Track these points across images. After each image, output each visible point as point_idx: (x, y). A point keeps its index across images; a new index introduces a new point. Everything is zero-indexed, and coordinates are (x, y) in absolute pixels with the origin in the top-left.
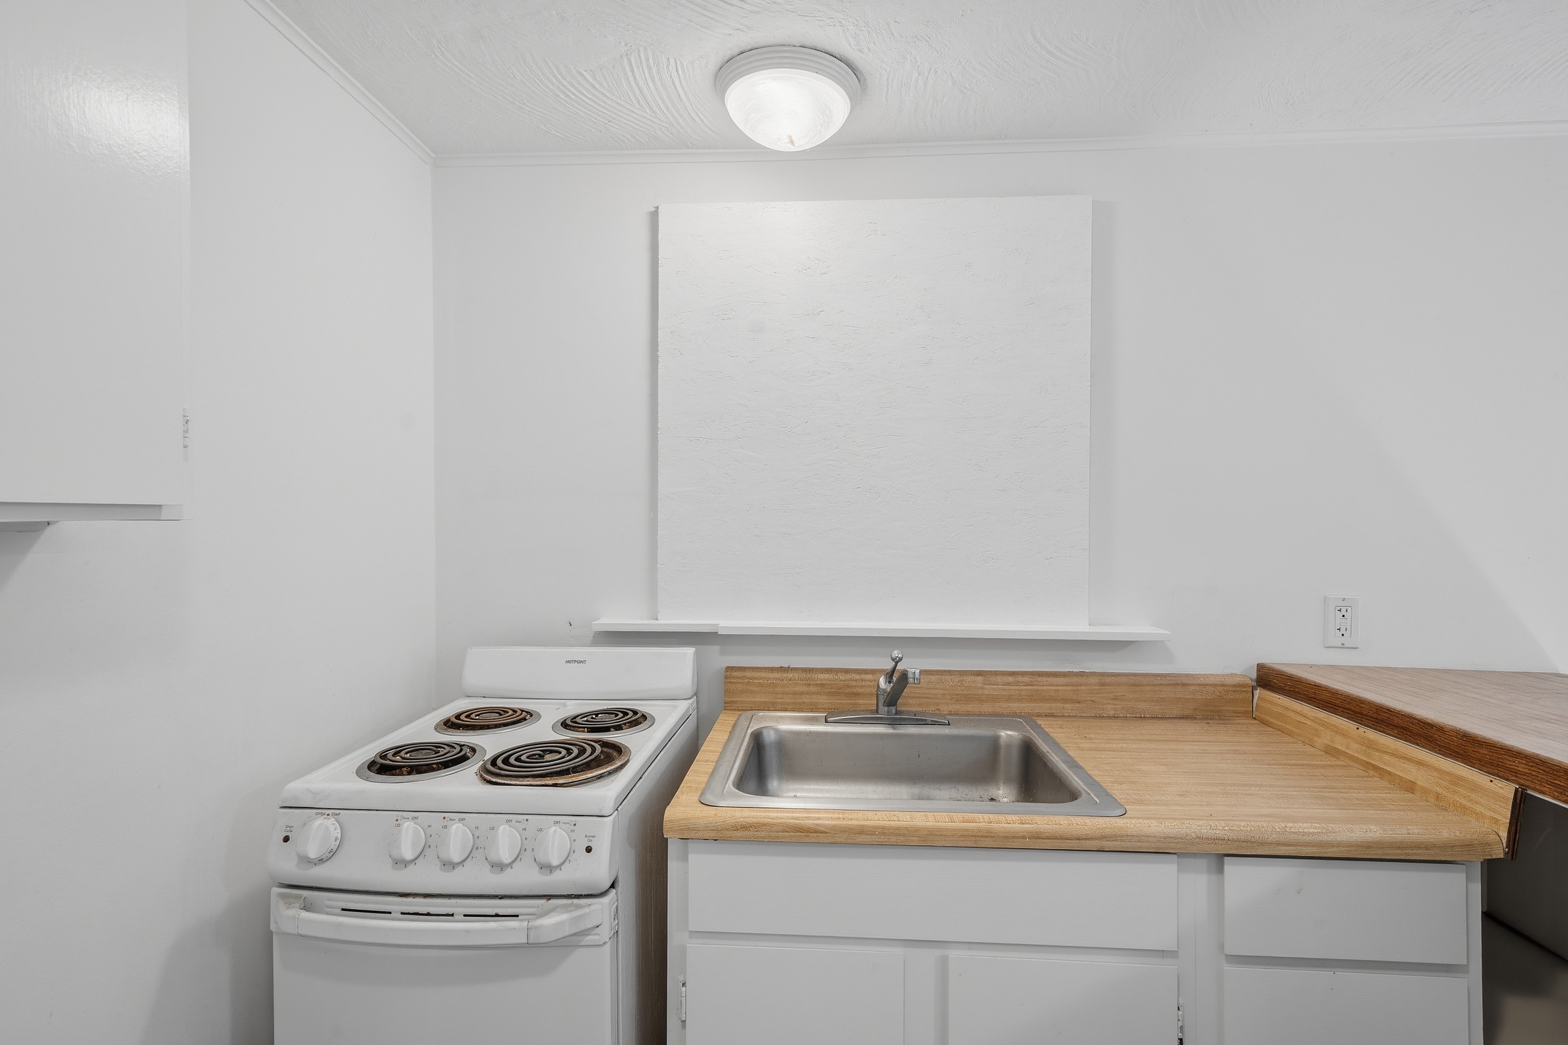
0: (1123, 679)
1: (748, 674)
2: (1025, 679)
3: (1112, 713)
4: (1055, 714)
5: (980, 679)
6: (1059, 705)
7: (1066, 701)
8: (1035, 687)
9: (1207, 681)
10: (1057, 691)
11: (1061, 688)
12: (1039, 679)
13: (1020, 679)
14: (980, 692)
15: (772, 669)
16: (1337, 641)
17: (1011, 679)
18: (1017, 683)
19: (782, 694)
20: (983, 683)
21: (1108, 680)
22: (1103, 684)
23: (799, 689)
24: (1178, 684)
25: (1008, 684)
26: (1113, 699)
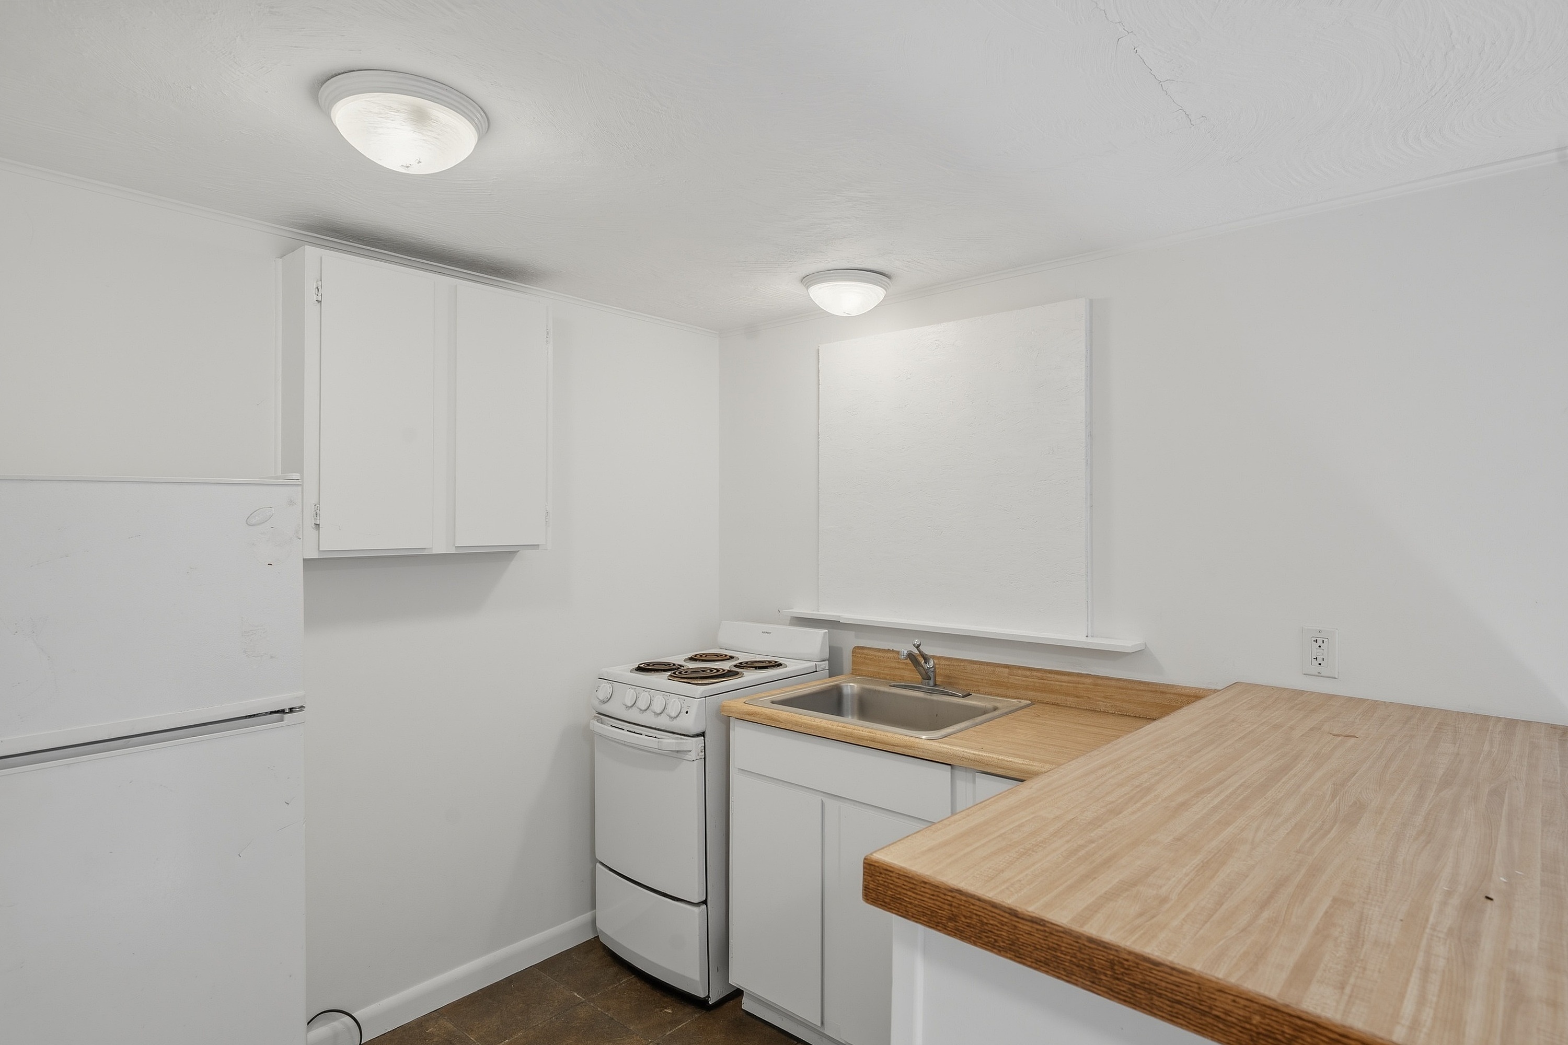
0: (1113, 683)
1: (865, 651)
2: (1039, 674)
3: (1103, 709)
4: (1060, 704)
5: (1007, 670)
6: (1063, 697)
7: (1068, 695)
8: (1046, 681)
9: (1183, 691)
10: (1062, 685)
11: (1064, 684)
12: (1049, 675)
13: (1035, 674)
14: (1006, 680)
15: (879, 650)
16: (1315, 669)
17: (1028, 673)
18: (1032, 677)
19: (884, 667)
20: (1008, 674)
21: (1100, 682)
22: (1096, 685)
23: (893, 665)
24: (1156, 691)
25: (1027, 677)
26: (1104, 697)
